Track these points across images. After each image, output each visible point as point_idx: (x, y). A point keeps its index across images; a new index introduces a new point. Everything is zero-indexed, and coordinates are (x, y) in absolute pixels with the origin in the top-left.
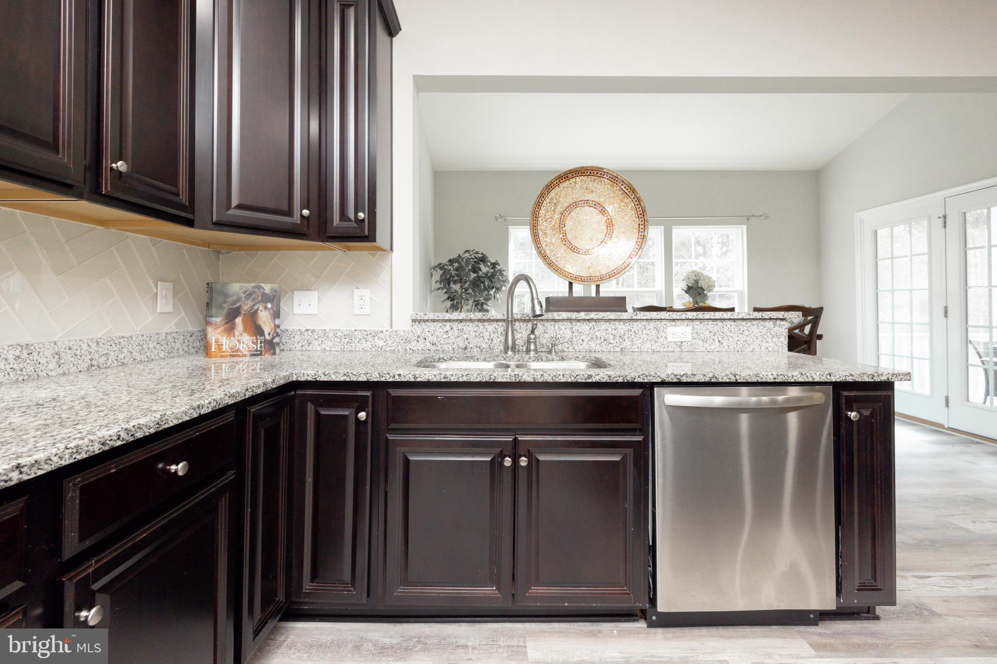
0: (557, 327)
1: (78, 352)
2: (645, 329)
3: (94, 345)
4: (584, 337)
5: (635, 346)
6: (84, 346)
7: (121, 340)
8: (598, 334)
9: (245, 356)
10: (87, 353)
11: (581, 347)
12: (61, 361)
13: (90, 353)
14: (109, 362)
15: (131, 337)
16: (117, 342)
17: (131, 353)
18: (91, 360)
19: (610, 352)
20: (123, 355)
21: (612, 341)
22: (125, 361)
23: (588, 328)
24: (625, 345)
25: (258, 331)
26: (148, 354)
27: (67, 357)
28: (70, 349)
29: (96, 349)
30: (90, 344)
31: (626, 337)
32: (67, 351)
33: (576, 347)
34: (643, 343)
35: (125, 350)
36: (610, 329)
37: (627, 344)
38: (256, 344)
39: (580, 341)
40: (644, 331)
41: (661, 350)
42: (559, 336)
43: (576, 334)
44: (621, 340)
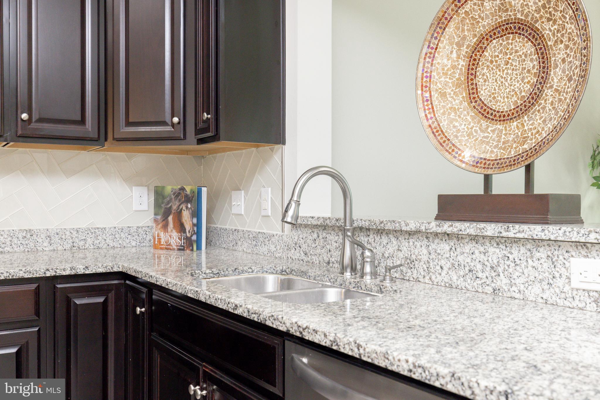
0: (411, 243)
1: (63, 237)
2: (532, 257)
3: (75, 233)
4: (442, 262)
5: (514, 288)
6: (68, 233)
7: (96, 230)
8: (460, 258)
9: (174, 249)
10: (69, 237)
11: (439, 278)
12: (53, 242)
13: (72, 238)
14: (87, 246)
15: (105, 228)
16: (93, 231)
17: (105, 240)
18: (73, 243)
19: (477, 291)
20: (99, 241)
21: (480, 275)
22: (100, 246)
23: (448, 248)
24: (499, 283)
25: (181, 228)
26: (120, 242)
27: (56, 239)
28: (57, 234)
29: (77, 235)
30: (72, 231)
31: (500, 270)
32: (56, 235)
33: (433, 277)
34: (528, 284)
35: (100, 238)
36: (477, 252)
37: (502, 282)
38: (181, 240)
39: (438, 268)
40: (530, 261)
41: (561, 302)
42: (414, 257)
43: (433, 256)
44: (494, 274)
